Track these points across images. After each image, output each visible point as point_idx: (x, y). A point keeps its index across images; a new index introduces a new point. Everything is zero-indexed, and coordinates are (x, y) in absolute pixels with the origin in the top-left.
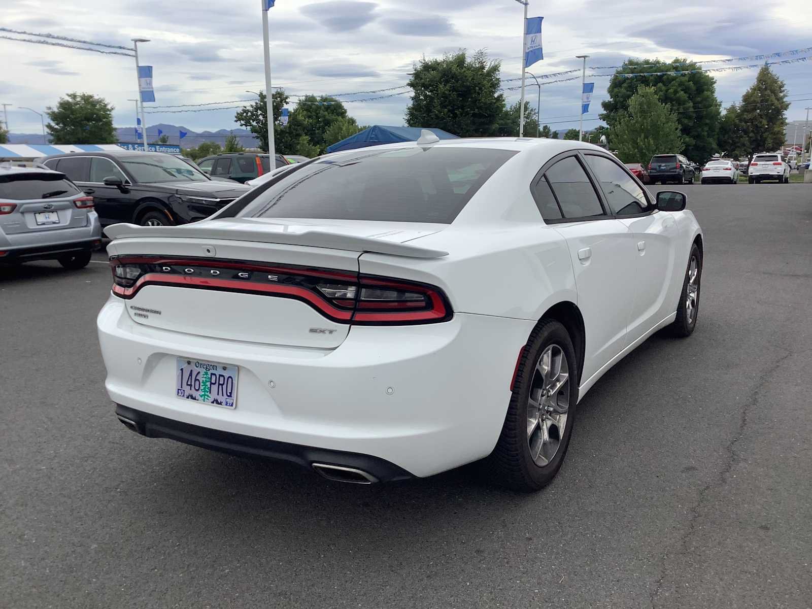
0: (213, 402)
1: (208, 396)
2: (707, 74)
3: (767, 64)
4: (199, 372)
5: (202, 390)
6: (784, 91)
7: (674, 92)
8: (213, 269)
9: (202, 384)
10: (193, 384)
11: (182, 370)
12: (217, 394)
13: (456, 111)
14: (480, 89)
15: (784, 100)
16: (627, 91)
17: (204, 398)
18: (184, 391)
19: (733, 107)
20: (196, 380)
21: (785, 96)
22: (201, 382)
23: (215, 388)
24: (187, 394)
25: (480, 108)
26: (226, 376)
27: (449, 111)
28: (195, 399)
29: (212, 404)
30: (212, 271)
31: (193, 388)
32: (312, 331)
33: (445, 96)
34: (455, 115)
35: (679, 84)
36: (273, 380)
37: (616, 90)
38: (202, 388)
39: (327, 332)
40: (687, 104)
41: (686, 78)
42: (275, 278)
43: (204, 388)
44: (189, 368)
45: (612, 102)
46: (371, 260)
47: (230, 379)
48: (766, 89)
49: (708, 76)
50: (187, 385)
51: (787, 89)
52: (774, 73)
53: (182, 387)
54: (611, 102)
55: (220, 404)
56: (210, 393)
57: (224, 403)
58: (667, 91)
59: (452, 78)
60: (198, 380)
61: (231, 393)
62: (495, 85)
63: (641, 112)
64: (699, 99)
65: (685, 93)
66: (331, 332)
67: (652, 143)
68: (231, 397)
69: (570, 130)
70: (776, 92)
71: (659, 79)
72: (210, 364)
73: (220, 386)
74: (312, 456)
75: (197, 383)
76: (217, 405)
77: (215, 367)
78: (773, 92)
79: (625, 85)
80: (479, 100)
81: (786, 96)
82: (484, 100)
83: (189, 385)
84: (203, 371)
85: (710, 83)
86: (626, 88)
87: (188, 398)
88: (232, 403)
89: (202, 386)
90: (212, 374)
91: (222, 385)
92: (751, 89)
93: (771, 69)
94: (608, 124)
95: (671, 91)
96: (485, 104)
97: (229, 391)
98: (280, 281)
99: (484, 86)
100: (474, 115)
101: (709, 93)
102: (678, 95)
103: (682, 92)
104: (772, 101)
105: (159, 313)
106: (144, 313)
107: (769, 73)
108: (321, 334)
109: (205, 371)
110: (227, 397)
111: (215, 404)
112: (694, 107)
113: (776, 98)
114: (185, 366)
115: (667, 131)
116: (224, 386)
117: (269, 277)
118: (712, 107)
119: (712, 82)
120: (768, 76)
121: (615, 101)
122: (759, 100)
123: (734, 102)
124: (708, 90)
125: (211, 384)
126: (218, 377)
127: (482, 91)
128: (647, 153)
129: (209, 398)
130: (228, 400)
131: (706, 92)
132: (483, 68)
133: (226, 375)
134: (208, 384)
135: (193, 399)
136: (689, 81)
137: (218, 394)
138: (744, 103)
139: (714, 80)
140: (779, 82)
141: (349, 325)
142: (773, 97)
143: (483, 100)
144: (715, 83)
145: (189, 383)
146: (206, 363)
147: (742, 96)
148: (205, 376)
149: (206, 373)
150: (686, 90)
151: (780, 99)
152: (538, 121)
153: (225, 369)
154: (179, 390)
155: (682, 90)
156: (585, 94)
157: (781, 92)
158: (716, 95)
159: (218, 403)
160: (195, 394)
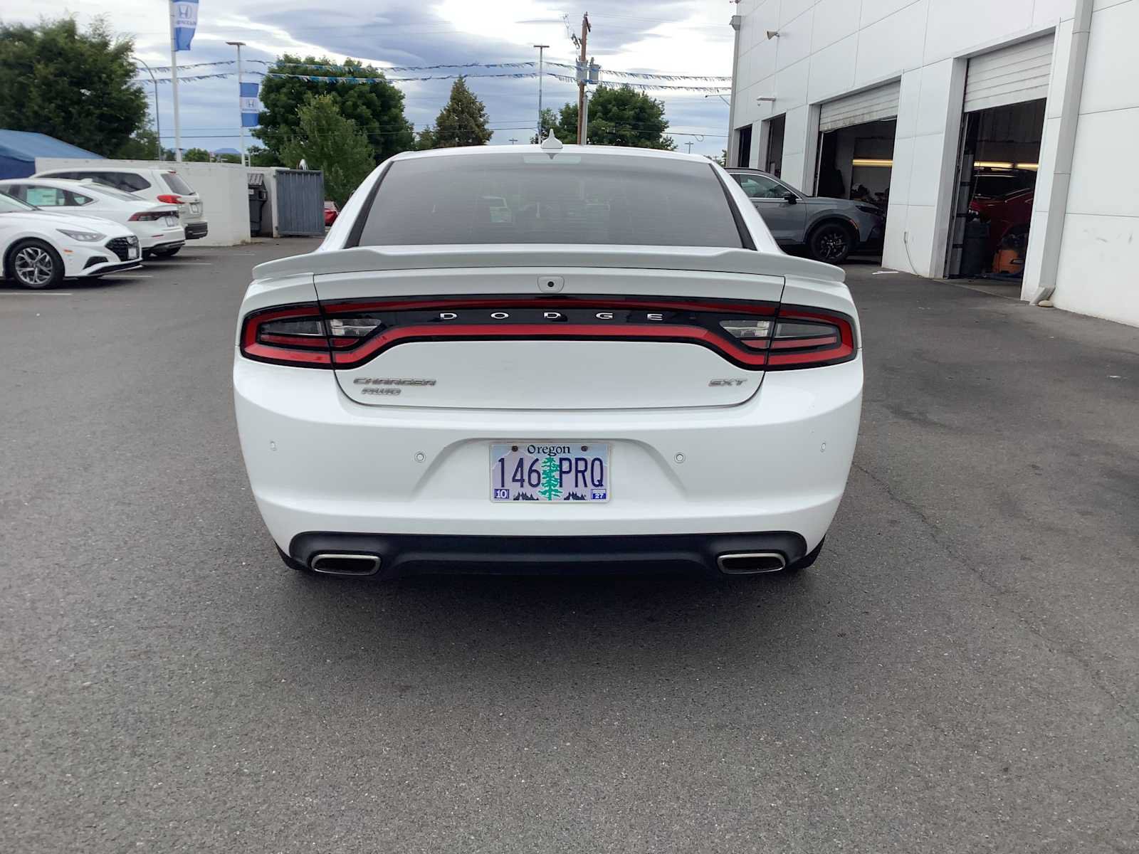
0: (567, 498)
1: (556, 491)
2: (392, 85)
3: (461, 78)
4: (537, 460)
5: (543, 484)
6: (484, 115)
7: (353, 105)
8: (546, 310)
9: (542, 476)
10: (526, 477)
11: (502, 460)
12: (574, 484)
13: (70, 109)
14: (109, 76)
15: (486, 127)
16: (289, 99)
17: (550, 495)
18: (507, 490)
19: (427, 132)
20: (531, 471)
21: (485, 122)
22: (541, 472)
23: (569, 479)
24: (513, 493)
25: (110, 106)
26: (590, 458)
27: (58, 107)
28: (532, 498)
29: (567, 501)
30: (546, 314)
31: (526, 483)
32: (715, 384)
33: (49, 84)
34: (69, 115)
35: (358, 96)
36: (682, 452)
37: (273, 96)
38: (543, 481)
39: (734, 384)
40: (372, 123)
41: (367, 88)
42: (659, 317)
43: (549, 482)
44: (517, 456)
45: (268, 114)
46: (804, 288)
47: (597, 463)
48: (462, 112)
49: (393, 87)
50: (514, 480)
51: (487, 113)
52: (470, 91)
53: (503, 486)
54: (265, 113)
55: (582, 498)
56: (561, 486)
57: (589, 496)
58: (344, 103)
59: (60, 54)
60: (536, 471)
61: (600, 482)
62: (129, 71)
63: (319, 131)
64: (386, 118)
65: (368, 108)
66: (739, 383)
67: (342, 174)
68: (602, 485)
69: (191, 150)
70: (475, 116)
71: (331, 87)
72: (556, 445)
73: (580, 475)
74: (719, 547)
75: (534, 476)
76: (575, 501)
77: (566, 449)
78: (472, 115)
79: (284, 90)
80: (109, 94)
81: (488, 122)
82: (117, 95)
83: (517, 481)
84: (543, 458)
85: (397, 97)
86: (286, 94)
87: (517, 499)
88: (605, 495)
89: (544, 478)
90: (561, 460)
91: (583, 472)
92: (445, 109)
93: (467, 85)
94: (266, 144)
95: (349, 103)
96: (119, 100)
97: (597, 477)
98: (666, 321)
99: (114, 72)
100: (101, 116)
101: (397, 111)
102: (359, 110)
103: (364, 107)
104: (472, 128)
105: (433, 383)
106: (393, 386)
107: (465, 90)
108: (727, 387)
109: (548, 456)
110: (593, 487)
111: (571, 500)
112: (382, 129)
113: (476, 125)
114: (507, 454)
115: (357, 159)
116: (588, 474)
117: (649, 315)
118: (403, 130)
119: (399, 96)
120: (463, 94)
121: (273, 111)
122: (457, 124)
123: (427, 126)
124: (395, 107)
125: (562, 473)
126: (573, 462)
127: (112, 80)
128: (335, 187)
129: (558, 494)
130: (595, 492)
131: (393, 110)
132: (106, 44)
133: (590, 456)
134: (556, 474)
135: (530, 499)
136: (371, 92)
137: (577, 486)
138: (439, 128)
139: (402, 94)
140: (478, 104)
141: (763, 372)
142: (472, 123)
143: (114, 95)
144: (403, 97)
145: (518, 477)
146: (549, 445)
147: (436, 118)
148: (549, 464)
149: (551, 460)
150: (369, 104)
151: (481, 126)
152: (158, 133)
153: (584, 449)
154: (497, 490)
155: (363, 104)
156: (244, 99)
157: (481, 117)
158: (405, 114)
159: (575, 497)
160: (528, 490)
